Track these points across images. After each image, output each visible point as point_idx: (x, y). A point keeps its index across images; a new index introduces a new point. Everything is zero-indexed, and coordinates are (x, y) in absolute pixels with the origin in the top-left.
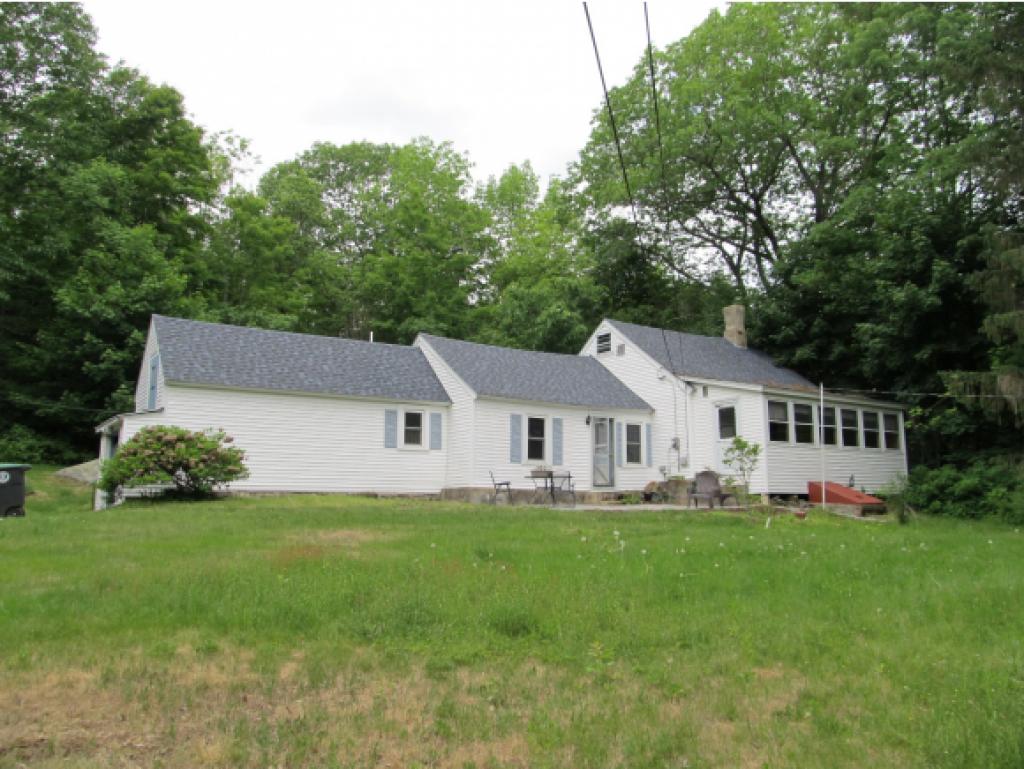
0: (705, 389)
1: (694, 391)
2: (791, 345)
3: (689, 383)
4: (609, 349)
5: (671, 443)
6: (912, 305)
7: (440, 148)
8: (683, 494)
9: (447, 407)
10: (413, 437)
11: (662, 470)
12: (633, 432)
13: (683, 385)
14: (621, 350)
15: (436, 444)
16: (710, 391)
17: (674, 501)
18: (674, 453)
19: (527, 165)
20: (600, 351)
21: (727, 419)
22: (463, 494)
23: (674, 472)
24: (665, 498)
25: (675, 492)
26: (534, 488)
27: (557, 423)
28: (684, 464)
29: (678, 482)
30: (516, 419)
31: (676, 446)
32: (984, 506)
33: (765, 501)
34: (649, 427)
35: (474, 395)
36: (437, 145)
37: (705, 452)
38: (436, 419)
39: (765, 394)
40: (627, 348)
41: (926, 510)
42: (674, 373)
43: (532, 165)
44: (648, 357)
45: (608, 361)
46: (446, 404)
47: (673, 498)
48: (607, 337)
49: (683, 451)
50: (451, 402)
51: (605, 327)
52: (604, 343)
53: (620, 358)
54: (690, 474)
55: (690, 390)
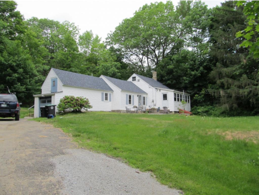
0: (160, 90)
1: (157, 90)
2: (166, 81)
3: (156, 89)
4: (135, 80)
5: (152, 101)
6: (195, 75)
7: (71, 24)
8: (156, 111)
10: (106, 99)
11: (149, 106)
12: (144, 98)
13: (155, 89)
14: (139, 81)
15: (110, 101)
16: (161, 90)
17: (153, 113)
18: (152, 103)
19: (91, 31)
20: (133, 80)
21: (165, 97)
22: (119, 111)
23: (152, 107)
24: (151, 112)
25: (153, 111)
26: (134, 110)
27: (133, 96)
28: (155, 105)
29: (154, 109)
30: (127, 95)
31: (153, 102)
32: (209, 114)
33: (173, 113)
34: (146, 97)
35: (121, 90)
36: (71, 23)
37: (160, 104)
38: (110, 94)
39: (174, 92)
40: (140, 80)
41: (197, 115)
42: (153, 86)
43: (92, 31)
44: (146, 83)
45: (135, 83)
46: (112, 91)
47: (153, 112)
48: (135, 78)
49: (155, 103)
50: (113, 91)
51: (134, 75)
52: (134, 79)
53: (138, 82)
54: (156, 107)
55: (156, 90)
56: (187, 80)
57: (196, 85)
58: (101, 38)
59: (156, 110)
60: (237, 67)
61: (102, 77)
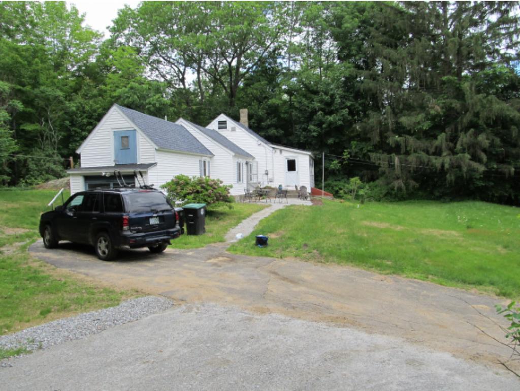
0: (281, 151)
1: (276, 151)
3: (273, 148)
4: (226, 128)
5: (264, 173)
9: (210, 158)
10: (205, 173)
11: (259, 183)
13: (271, 149)
14: (234, 129)
15: (209, 175)
16: (283, 152)
18: (265, 177)
20: (220, 128)
23: (265, 184)
25: (269, 193)
28: (271, 181)
30: (237, 163)
31: (267, 174)
35: (233, 154)
37: (282, 178)
38: (209, 162)
42: (265, 143)
44: (250, 134)
45: (226, 133)
48: (225, 122)
49: (270, 176)
50: (214, 155)
51: (222, 117)
52: (222, 125)
53: (233, 133)
54: (275, 185)
55: (274, 151)
56: (314, 131)
57: (331, 141)
58: (83, 16)
59: (275, 192)
60: (421, 116)
61: (181, 122)
